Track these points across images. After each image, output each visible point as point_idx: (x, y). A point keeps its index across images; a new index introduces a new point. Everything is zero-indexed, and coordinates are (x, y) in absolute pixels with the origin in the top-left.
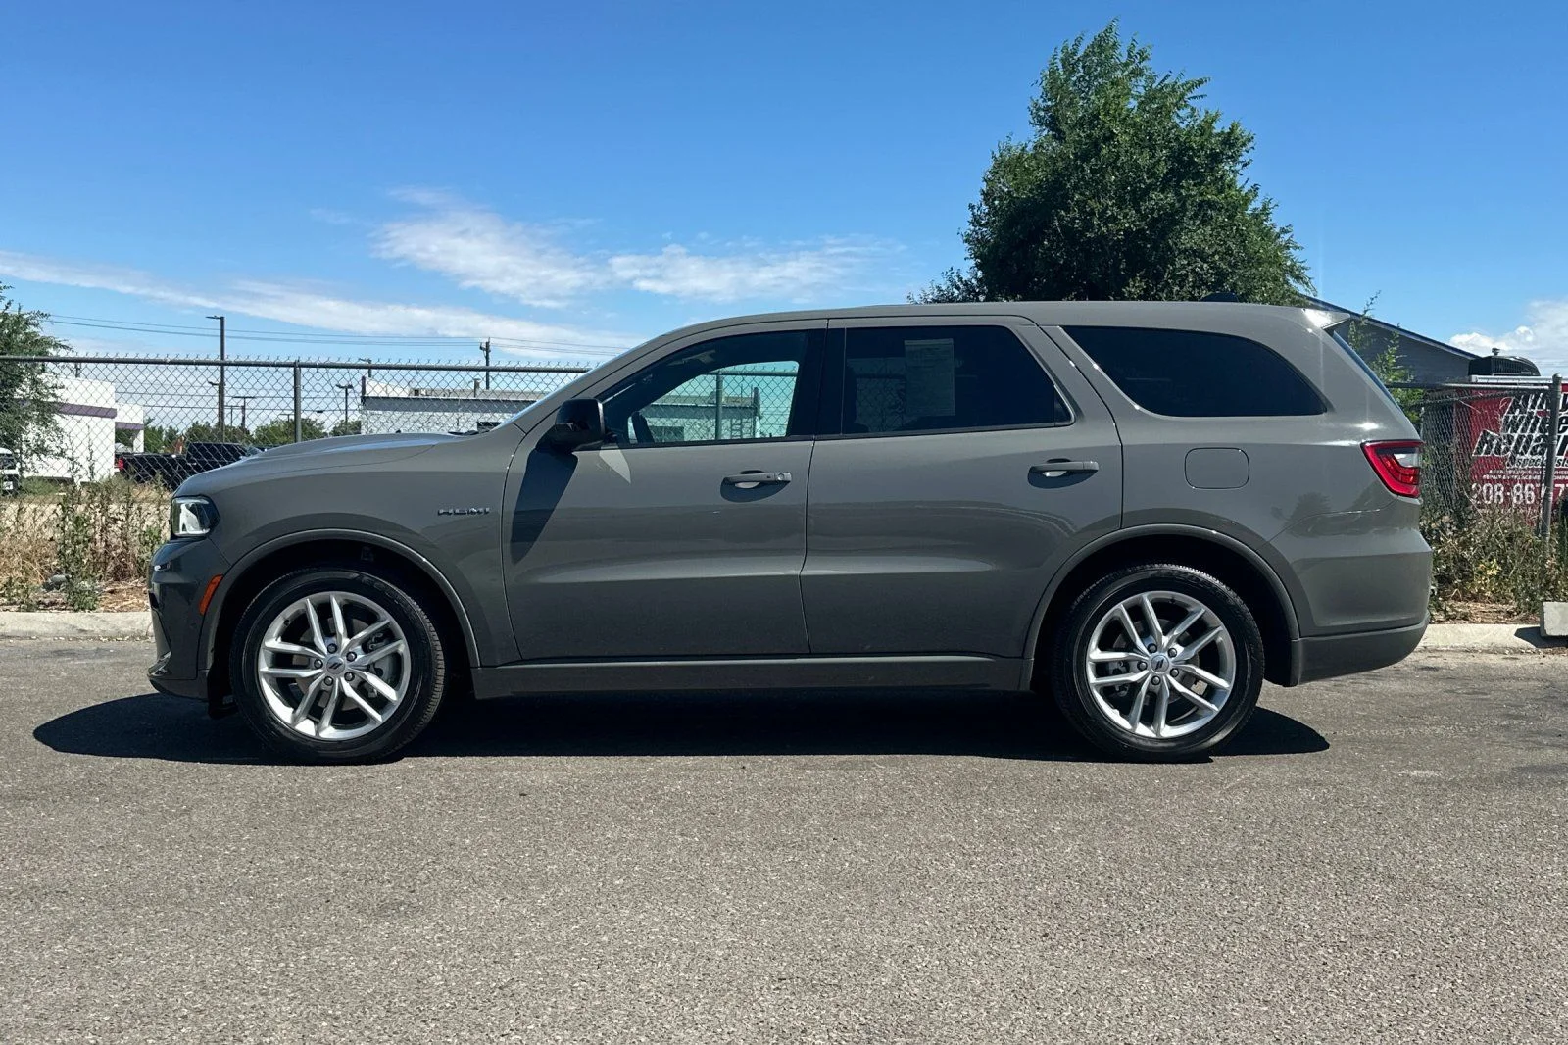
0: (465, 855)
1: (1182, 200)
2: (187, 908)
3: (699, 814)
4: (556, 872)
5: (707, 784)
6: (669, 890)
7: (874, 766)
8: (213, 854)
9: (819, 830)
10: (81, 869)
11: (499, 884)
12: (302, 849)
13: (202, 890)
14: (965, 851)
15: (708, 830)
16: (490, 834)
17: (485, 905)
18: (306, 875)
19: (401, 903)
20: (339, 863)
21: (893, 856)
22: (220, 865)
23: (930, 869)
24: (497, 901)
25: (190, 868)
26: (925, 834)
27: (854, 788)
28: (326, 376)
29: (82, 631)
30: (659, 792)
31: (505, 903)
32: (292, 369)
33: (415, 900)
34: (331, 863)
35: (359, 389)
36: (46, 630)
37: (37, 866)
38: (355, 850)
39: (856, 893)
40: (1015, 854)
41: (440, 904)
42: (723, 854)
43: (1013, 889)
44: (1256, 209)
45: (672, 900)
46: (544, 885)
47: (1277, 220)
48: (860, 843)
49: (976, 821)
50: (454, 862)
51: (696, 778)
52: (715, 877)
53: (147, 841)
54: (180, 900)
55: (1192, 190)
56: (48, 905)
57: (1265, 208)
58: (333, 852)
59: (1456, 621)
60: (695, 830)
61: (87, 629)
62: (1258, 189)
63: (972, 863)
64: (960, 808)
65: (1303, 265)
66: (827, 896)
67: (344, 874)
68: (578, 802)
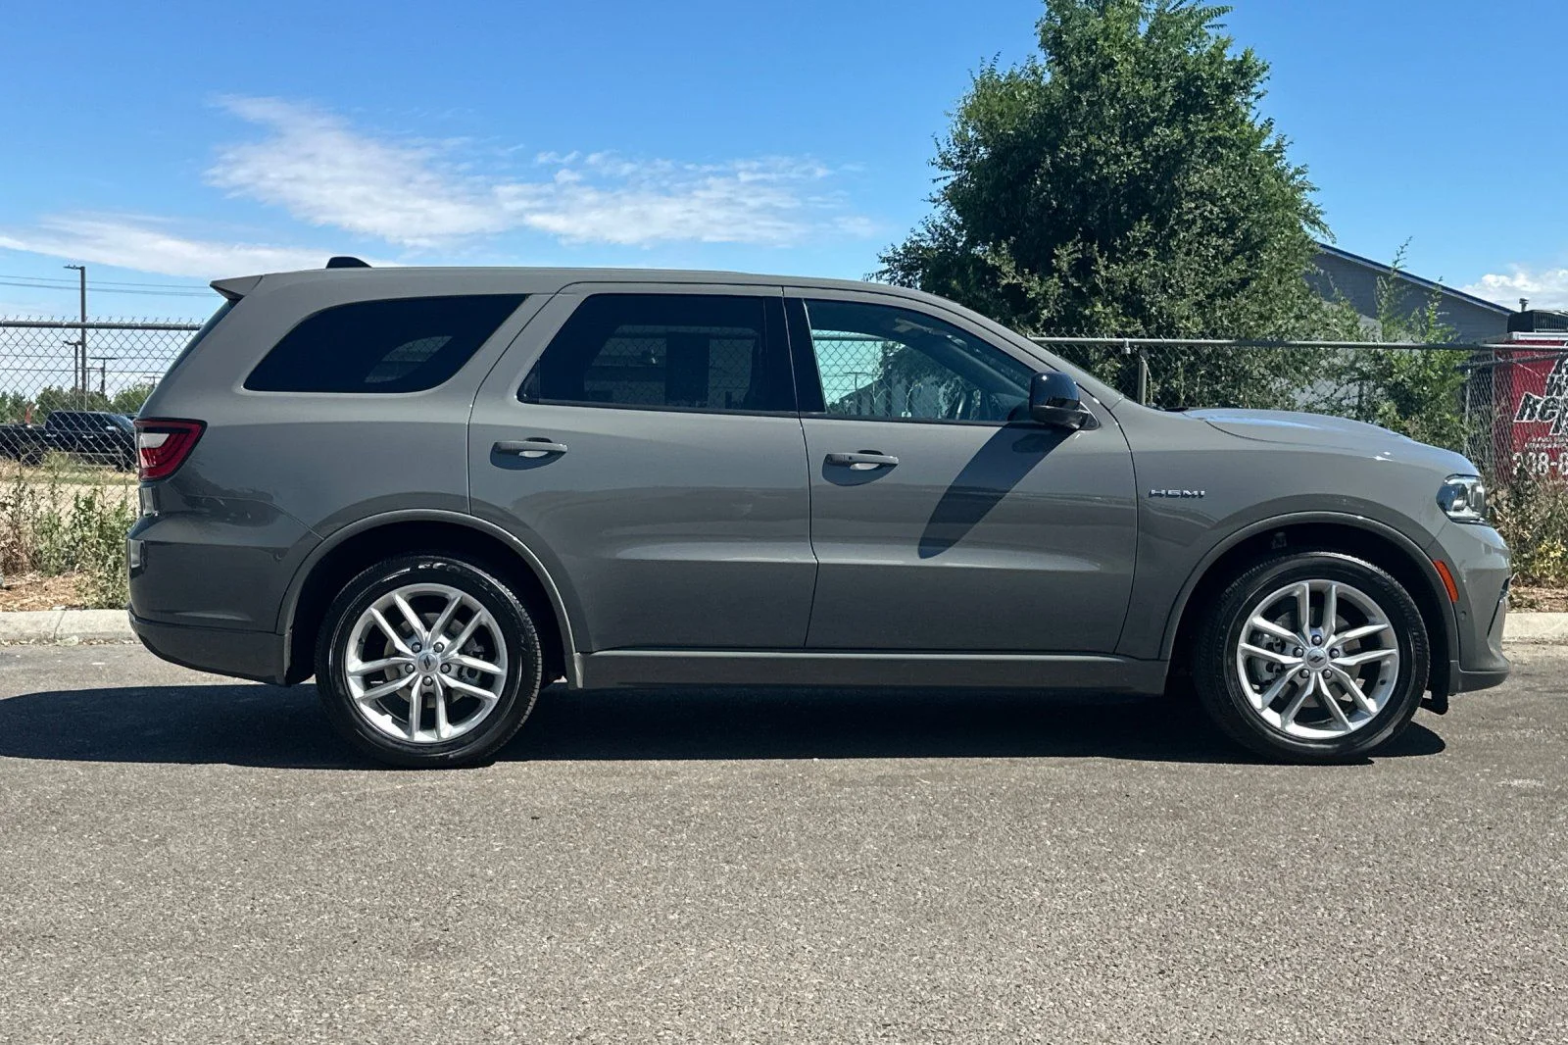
0: (491, 888)
1: (1190, 136)
2: (197, 953)
3: (738, 839)
4: (600, 906)
5: (738, 804)
6: (731, 925)
7: (918, 781)
8: (209, 890)
9: (877, 856)
10: (63, 910)
11: (540, 920)
12: (306, 882)
13: (208, 931)
14: (1046, 878)
15: (754, 856)
16: (512, 863)
17: (532, 945)
18: (320, 913)
19: (438, 943)
20: (353, 899)
21: (968, 885)
22: (219, 902)
23: (1014, 899)
24: (544, 939)
25: (186, 907)
26: (997, 858)
27: (902, 806)
30: (687, 814)
31: (554, 942)
33: (452, 940)
34: (344, 899)
37: (10, 907)
38: (366, 883)
39: (940, 927)
40: (1102, 881)
41: (481, 944)
42: (780, 883)
43: (1112, 920)
44: (1269, 146)
45: (739, 937)
46: (591, 921)
47: (1291, 159)
48: (927, 870)
49: (1048, 843)
50: (482, 896)
51: (723, 798)
52: (778, 910)
53: (128, 877)
54: (186, 944)
55: (1202, 125)
56: (38, 951)
57: (1278, 146)
58: (343, 887)
59: (1523, 610)
60: (740, 857)
62: (1272, 123)
63: (1057, 891)
64: (1026, 828)
65: (1319, 209)
66: (909, 930)
67: (362, 911)
68: (599, 825)
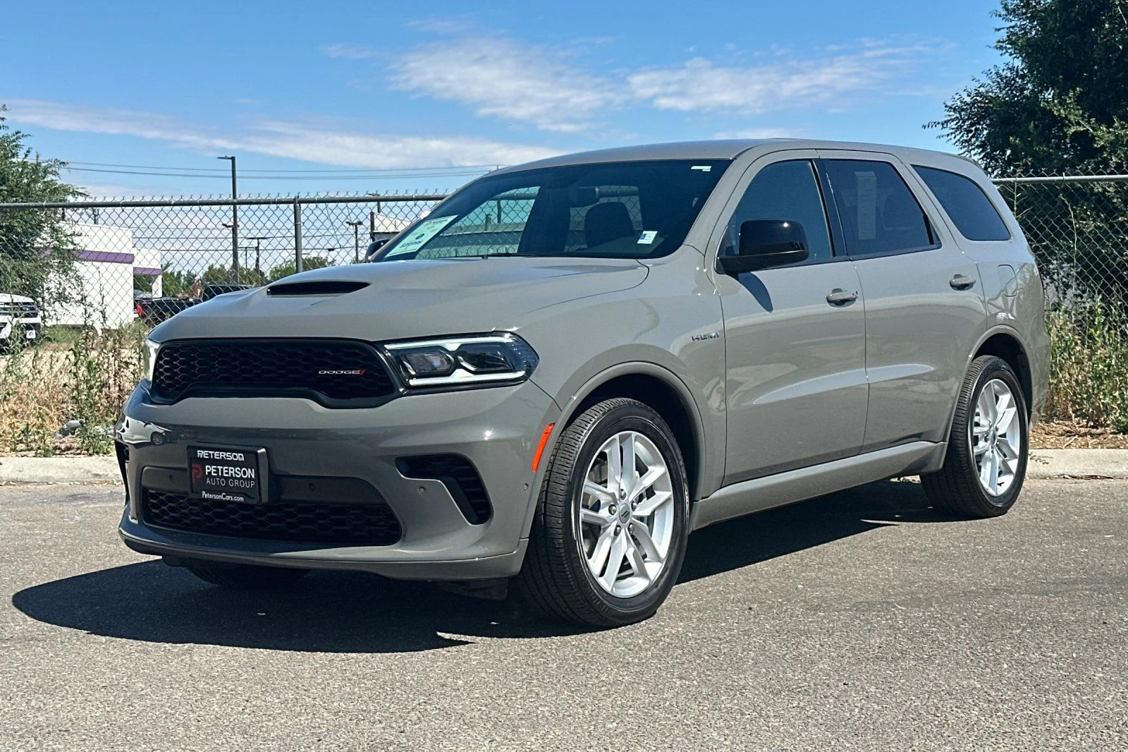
0: (456, 696)
2: (183, 746)
3: (699, 657)
4: (547, 714)
5: (710, 625)
6: (663, 734)
7: (895, 607)
8: (211, 693)
9: (828, 675)
10: (84, 708)
11: (489, 726)
12: (297, 688)
13: (199, 728)
14: (990, 698)
15: (708, 673)
16: (483, 675)
17: (473, 746)
18: (300, 714)
19: (390, 744)
20: (333, 702)
21: (909, 703)
22: (217, 704)
23: (950, 717)
24: (486, 742)
25: (188, 707)
26: (947, 681)
27: (869, 630)
28: (325, 212)
29: (97, 475)
30: (660, 634)
31: (494, 744)
32: (292, 206)
33: (405, 740)
34: (324, 703)
35: (367, 223)
36: (62, 475)
37: (42, 705)
38: (348, 690)
39: (865, 741)
40: (1047, 702)
41: (429, 744)
42: (723, 698)
43: (1043, 739)
45: (666, 745)
46: (534, 727)
48: (873, 689)
49: (1005, 666)
50: (445, 703)
51: (699, 619)
52: (713, 722)
53: (148, 681)
54: (177, 738)
56: (51, 743)
58: (328, 692)
60: (695, 674)
61: (101, 473)
63: (997, 711)
64: (987, 652)
66: (833, 743)
67: (336, 714)
68: (573, 643)
